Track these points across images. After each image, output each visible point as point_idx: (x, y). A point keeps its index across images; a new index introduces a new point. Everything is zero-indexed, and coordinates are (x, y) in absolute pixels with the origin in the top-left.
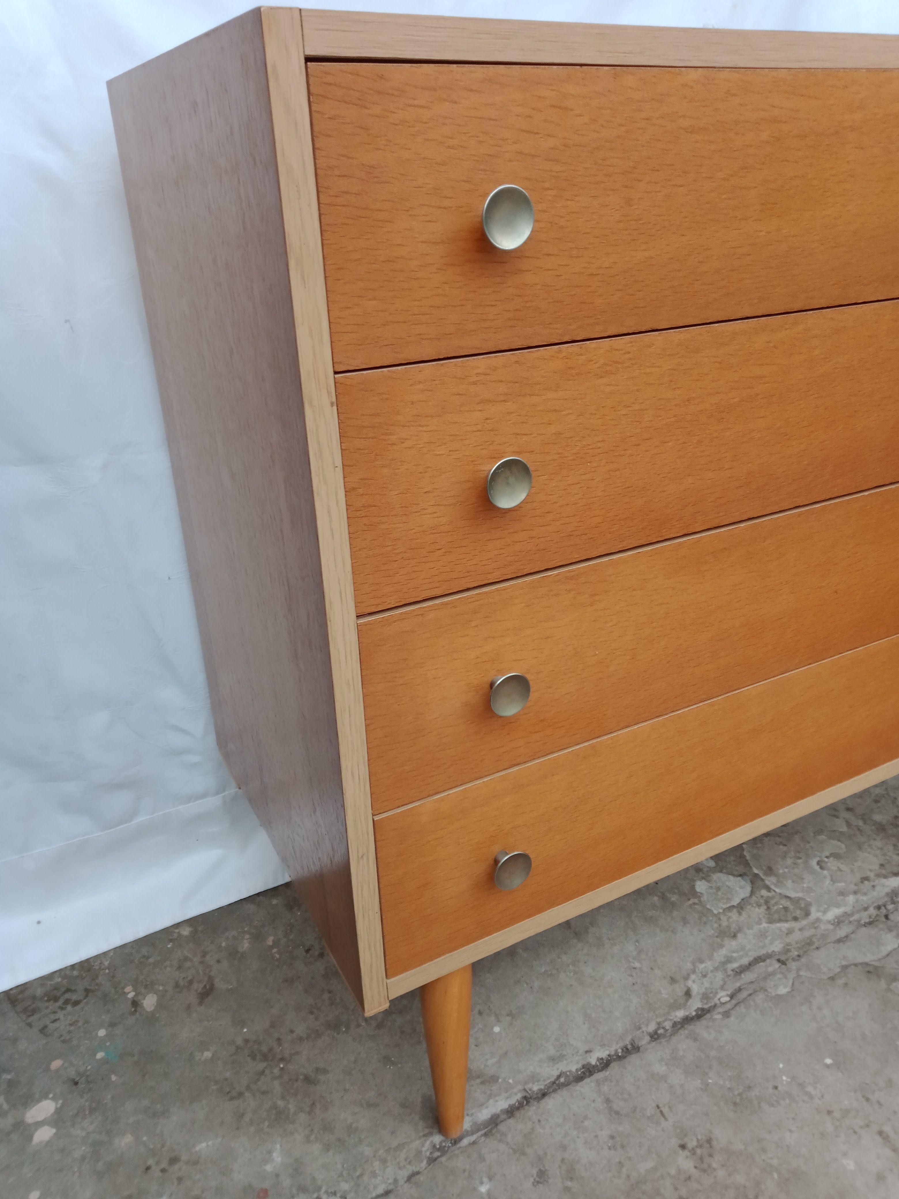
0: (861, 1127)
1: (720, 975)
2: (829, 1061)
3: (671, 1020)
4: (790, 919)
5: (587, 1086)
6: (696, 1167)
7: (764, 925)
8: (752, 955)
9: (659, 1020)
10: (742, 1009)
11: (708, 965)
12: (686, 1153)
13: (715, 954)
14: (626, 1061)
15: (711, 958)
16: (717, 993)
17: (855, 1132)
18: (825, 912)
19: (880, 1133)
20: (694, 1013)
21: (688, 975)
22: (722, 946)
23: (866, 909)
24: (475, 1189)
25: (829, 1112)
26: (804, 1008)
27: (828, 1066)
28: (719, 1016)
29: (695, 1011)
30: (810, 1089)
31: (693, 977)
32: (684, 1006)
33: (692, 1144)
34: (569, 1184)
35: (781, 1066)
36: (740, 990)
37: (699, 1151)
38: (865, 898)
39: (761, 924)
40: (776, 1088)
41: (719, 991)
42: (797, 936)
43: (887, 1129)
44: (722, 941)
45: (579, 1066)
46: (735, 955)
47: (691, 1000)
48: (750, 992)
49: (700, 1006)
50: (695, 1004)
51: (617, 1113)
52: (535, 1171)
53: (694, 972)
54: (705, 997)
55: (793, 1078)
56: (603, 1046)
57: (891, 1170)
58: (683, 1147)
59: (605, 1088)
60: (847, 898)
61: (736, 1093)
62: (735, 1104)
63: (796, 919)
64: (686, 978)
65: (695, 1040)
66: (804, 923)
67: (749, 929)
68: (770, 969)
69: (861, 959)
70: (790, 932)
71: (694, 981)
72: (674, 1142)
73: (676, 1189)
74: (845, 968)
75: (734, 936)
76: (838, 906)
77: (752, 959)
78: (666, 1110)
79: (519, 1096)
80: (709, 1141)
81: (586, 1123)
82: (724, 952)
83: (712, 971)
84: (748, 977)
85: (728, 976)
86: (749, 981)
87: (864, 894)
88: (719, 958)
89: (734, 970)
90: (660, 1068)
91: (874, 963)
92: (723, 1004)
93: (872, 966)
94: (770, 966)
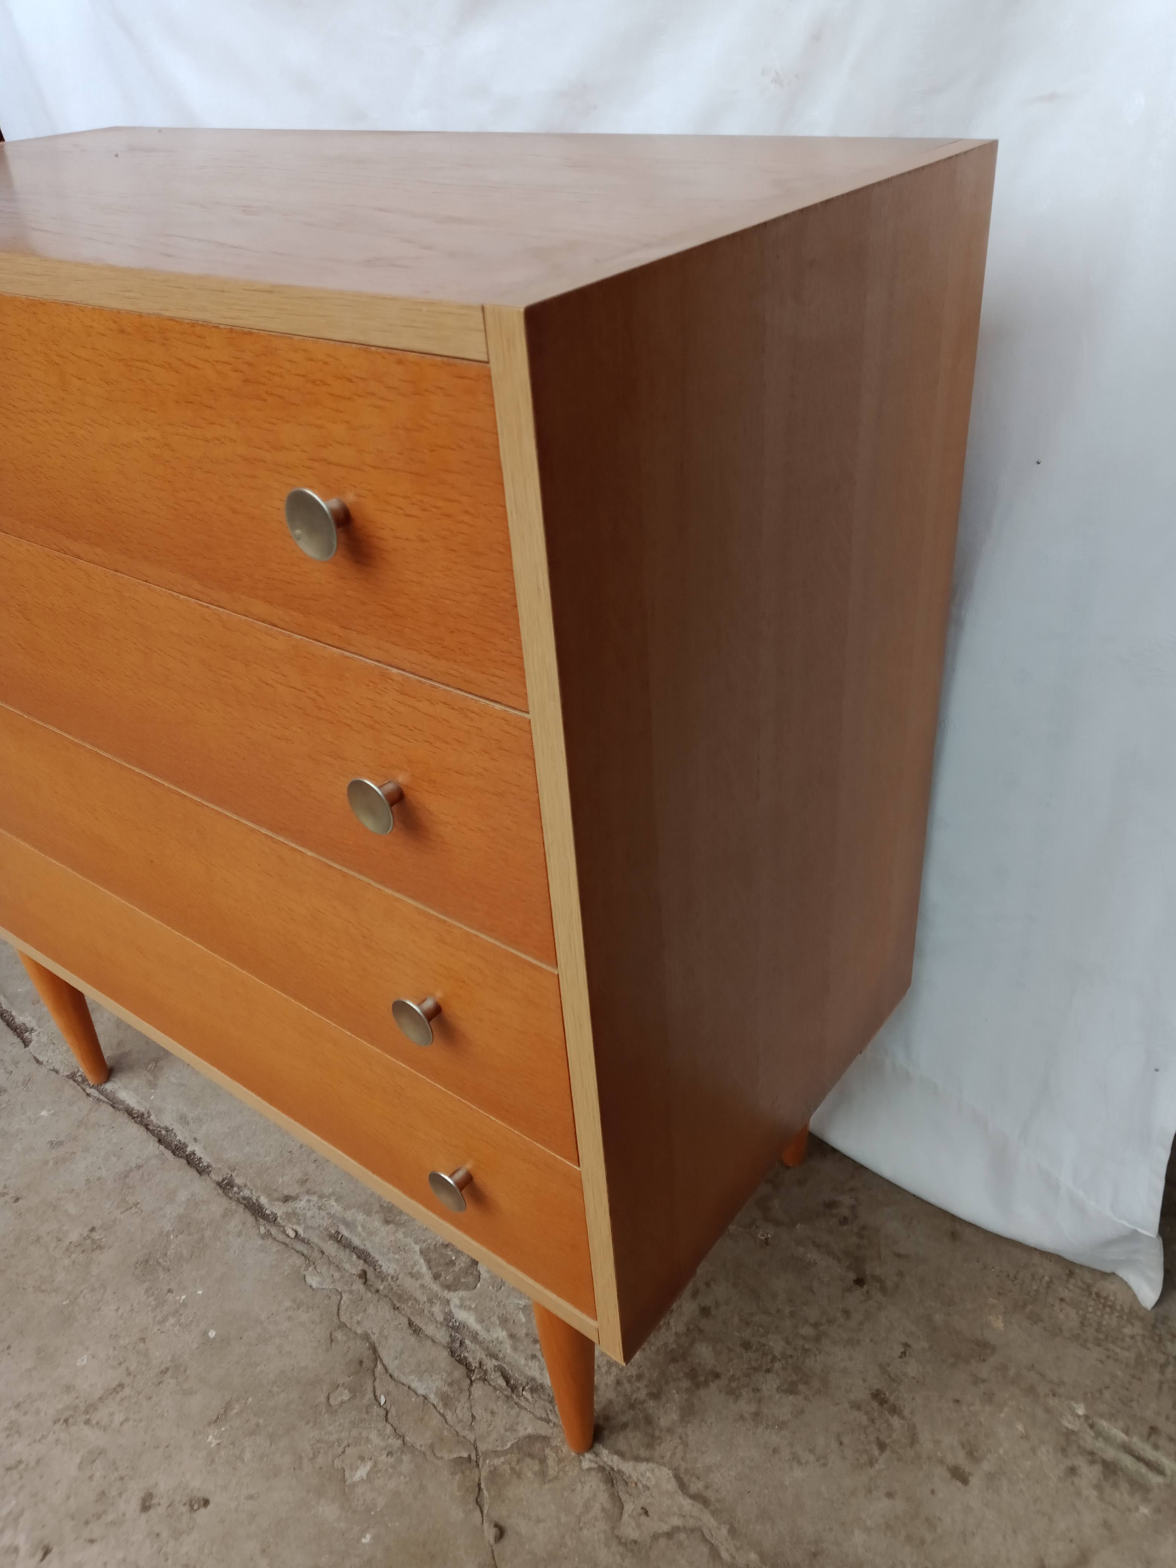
0: (127, 1369)
1: (326, 1222)
2: (212, 1334)
3: (252, 1193)
4: (434, 1271)
5: (152, 1147)
6: (71, 1243)
7: (417, 1248)
8: (369, 1247)
9: (249, 1184)
10: (275, 1247)
11: (335, 1207)
12: (85, 1233)
13: (353, 1210)
14: (188, 1168)
15: (347, 1208)
16: (299, 1224)
17: (120, 1364)
18: (462, 1306)
19: (121, 1385)
20: (268, 1212)
21: (315, 1193)
22: (368, 1213)
24: (43, 1108)
25: (143, 1340)
26: (288, 1304)
27: (205, 1334)
28: (262, 1230)
29: (272, 1213)
30: (172, 1320)
31: (315, 1198)
32: (272, 1200)
33: (96, 1236)
34: (51, 1163)
35: (200, 1292)
36: (306, 1242)
37: (88, 1242)
38: (509, 1351)
39: (416, 1243)
40: (170, 1291)
41: (303, 1226)
42: (410, 1284)
43: (127, 1391)
44: (377, 1212)
45: (183, 1141)
46: (360, 1229)
47: (281, 1204)
48: (305, 1252)
49: (278, 1215)
50: (279, 1209)
51: (127, 1176)
52: (62, 1138)
53: (321, 1197)
55: (184, 1304)
56: (205, 1148)
57: (77, 1398)
58: (93, 1230)
59: (154, 1162)
60: (499, 1329)
61: (161, 1260)
62: (147, 1261)
63: (436, 1277)
64: (308, 1192)
65: (224, 1216)
66: (435, 1287)
67: (404, 1233)
68: (347, 1266)
69: (383, 1352)
70: (415, 1276)
71: (309, 1201)
72: (98, 1223)
73: (49, 1233)
74: (366, 1337)
75: (387, 1222)
76: (481, 1321)
77: (362, 1247)
78: (134, 1210)
79: (142, 1110)
80: (100, 1248)
81: (114, 1159)
82: (361, 1217)
83: (328, 1214)
84: (331, 1248)
85: (326, 1229)
86: (324, 1250)
87: (515, 1349)
88: (349, 1215)
89: (338, 1233)
90: (183, 1196)
91: (380, 1366)
92: (284, 1232)
93: (376, 1366)
94: (354, 1265)
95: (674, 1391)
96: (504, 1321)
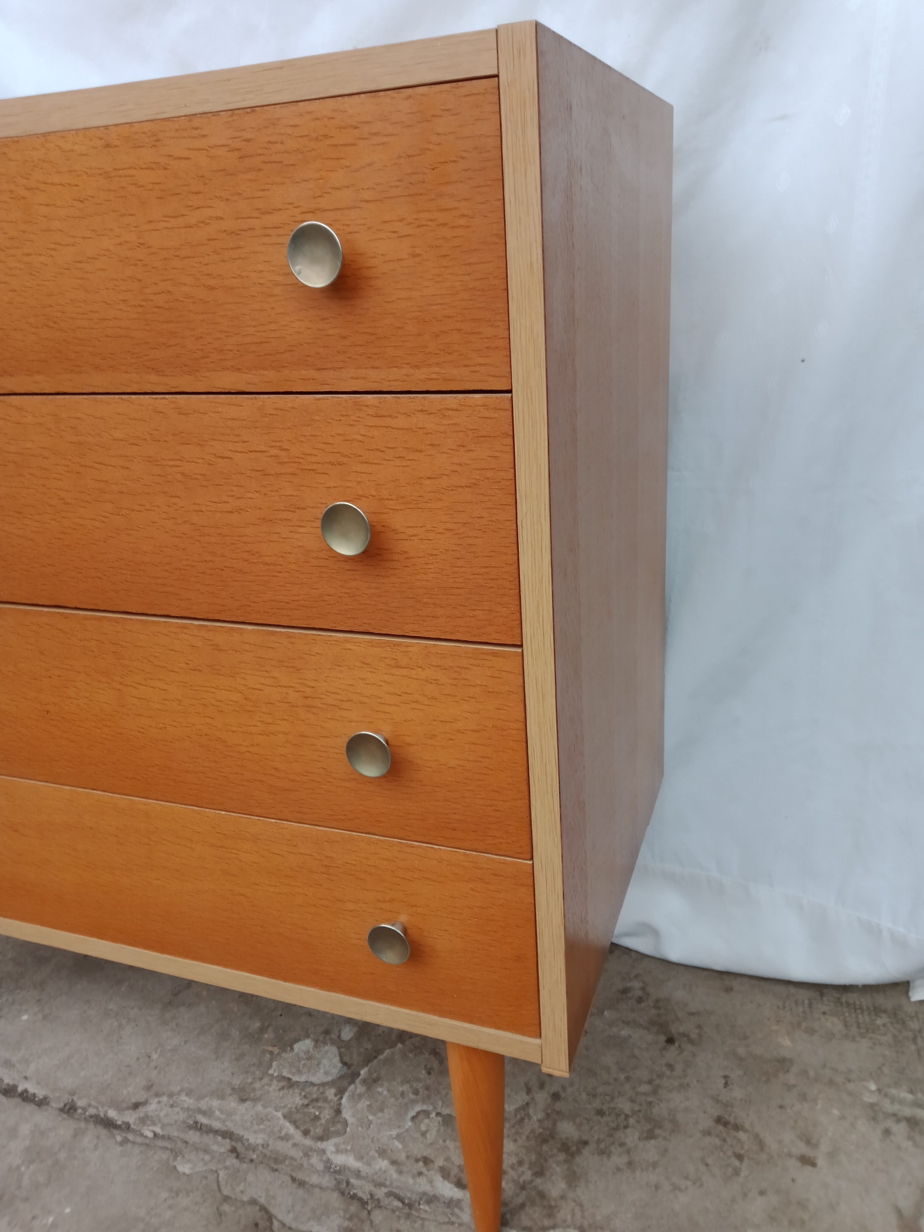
1: (182, 1116)
3: (98, 1110)
4: (302, 1128)
7: (279, 1114)
8: (230, 1126)
9: (92, 1103)
10: (137, 1150)
11: (187, 1101)
13: (206, 1099)
14: (24, 1104)
15: (200, 1098)
16: (154, 1124)
18: (338, 1151)
20: (119, 1123)
21: (163, 1094)
22: (222, 1097)
26: (164, 1195)
28: (119, 1138)
29: (123, 1122)
31: (165, 1099)
32: (120, 1109)
35: (68, 1210)
36: (167, 1138)
38: (395, 1176)
39: (277, 1111)
40: (34, 1218)
41: (159, 1125)
42: (282, 1147)
44: (230, 1095)
45: (11, 1083)
46: (217, 1113)
47: (131, 1111)
48: (169, 1146)
49: (131, 1123)
50: (131, 1117)
53: (171, 1095)
54: (145, 1120)
55: (54, 1225)
56: (38, 1083)
60: (380, 1161)
61: (16, 1193)
63: (306, 1133)
64: (157, 1095)
65: (75, 1136)
66: (308, 1142)
67: (262, 1105)
68: (215, 1148)
69: (275, 1211)
70: (286, 1138)
71: (159, 1102)
74: (253, 1202)
75: (243, 1100)
76: (360, 1158)
77: (224, 1128)
82: (216, 1103)
83: (182, 1108)
84: (193, 1137)
85: (184, 1122)
86: (187, 1140)
87: (400, 1172)
88: (203, 1104)
89: (196, 1123)
90: (25, 1129)
91: (276, 1224)
92: (142, 1135)
93: (272, 1223)
94: (221, 1146)
95: (554, 1165)
96: (382, 1153)
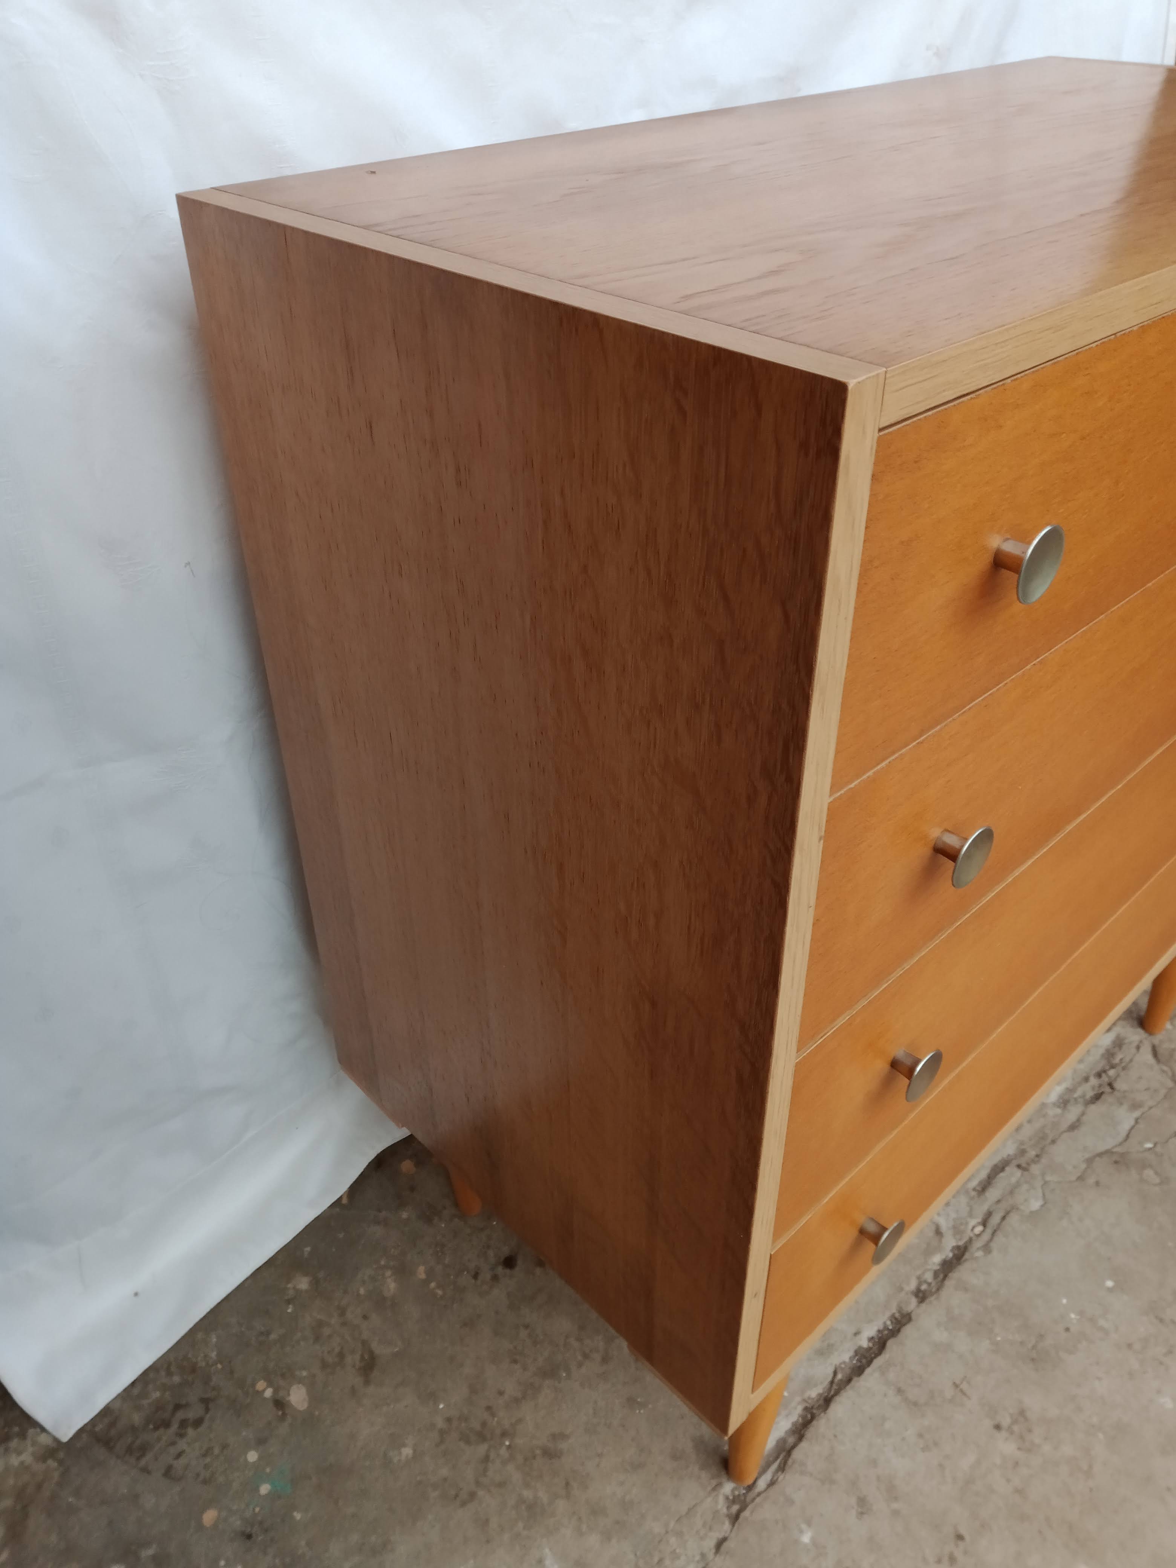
1: (963, 1200)
2: (1110, 1284)
3: (930, 1270)
5: (870, 1379)
6: (1019, 1449)
9: (919, 1273)
10: (1000, 1239)
12: (1004, 1434)
14: (901, 1335)
16: (967, 1223)
17: (1161, 1363)
20: (951, 1255)
23: (1086, 1079)
24: (797, 1542)
25: (1130, 1346)
26: (1065, 1223)
27: (1110, 1290)
28: (980, 1254)
29: (951, 1251)
30: (1102, 1322)
32: (939, 1249)
33: (1006, 1421)
34: (895, 1506)
35: (1064, 1301)
36: (989, 1214)
37: (1016, 1428)
38: (1082, 1066)
40: (1067, 1330)
41: (968, 1220)
42: (1028, 1131)
45: (851, 1353)
47: (943, 1239)
48: (1001, 1214)
49: (954, 1244)
50: (950, 1242)
51: (915, 1404)
52: (853, 1501)
54: (957, 1230)
55: (1081, 1313)
56: (870, 1321)
58: (998, 1427)
59: (891, 1376)
61: (1030, 1346)
62: (1033, 1360)
65: (966, 1290)
68: (1014, 1180)
69: (1101, 1148)
72: (988, 1423)
73: (1008, 1481)
74: (1090, 1161)
78: (964, 1386)
79: (799, 1409)
80: (1022, 1413)
81: (888, 1425)
83: (954, 1197)
84: (993, 1194)
85: (972, 1198)
86: (996, 1200)
89: (974, 1189)
90: (941, 1336)
91: (1115, 1150)
92: (978, 1236)
93: (1116, 1153)
94: (1012, 1175)
